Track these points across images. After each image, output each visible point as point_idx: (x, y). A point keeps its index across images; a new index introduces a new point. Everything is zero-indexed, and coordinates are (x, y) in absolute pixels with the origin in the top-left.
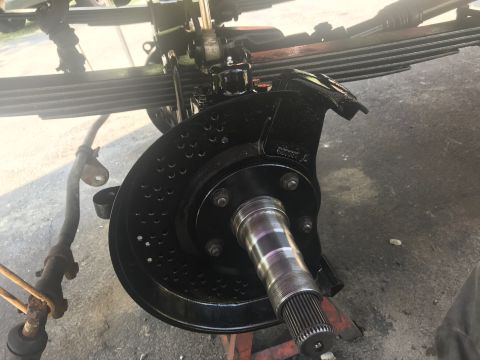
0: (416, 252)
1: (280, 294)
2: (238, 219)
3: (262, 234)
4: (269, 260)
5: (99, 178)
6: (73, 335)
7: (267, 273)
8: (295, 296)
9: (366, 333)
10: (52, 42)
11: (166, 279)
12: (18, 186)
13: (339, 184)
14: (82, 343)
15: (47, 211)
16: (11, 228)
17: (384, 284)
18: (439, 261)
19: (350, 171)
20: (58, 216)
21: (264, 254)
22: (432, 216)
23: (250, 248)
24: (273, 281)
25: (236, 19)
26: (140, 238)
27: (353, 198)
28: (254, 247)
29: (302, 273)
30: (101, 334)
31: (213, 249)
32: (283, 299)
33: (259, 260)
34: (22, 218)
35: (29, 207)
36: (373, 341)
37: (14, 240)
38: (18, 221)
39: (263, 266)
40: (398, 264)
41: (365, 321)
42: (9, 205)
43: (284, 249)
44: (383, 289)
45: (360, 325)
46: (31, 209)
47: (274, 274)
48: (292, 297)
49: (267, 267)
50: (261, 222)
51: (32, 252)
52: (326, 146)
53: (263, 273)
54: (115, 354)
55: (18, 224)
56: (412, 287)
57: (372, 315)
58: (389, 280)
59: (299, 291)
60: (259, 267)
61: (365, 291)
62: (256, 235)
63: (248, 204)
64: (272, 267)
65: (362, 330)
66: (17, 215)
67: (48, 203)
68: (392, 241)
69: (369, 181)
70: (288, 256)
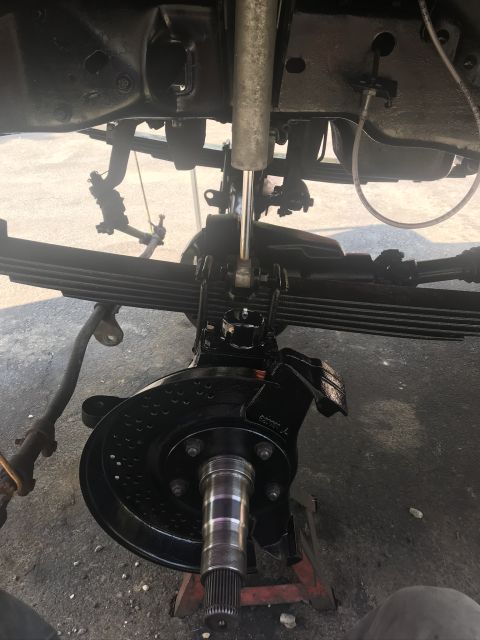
0: (435, 534)
1: (209, 563)
2: (208, 468)
3: (221, 496)
4: (216, 524)
5: (111, 338)
6: (36, 499)
7: (209, 535)
8: (223, 569)
9: (340, 609)
10: (98, 206)
11: (128, 497)
12: (29, 302)
13: (381, 417)
14: (43, 511)
15: (52, 341)
16: (9, 351)
17: (383, 559)
18: (457, 554)
19: (401, 405)
20: (62, 353)
21: (214, 518)
22: (473, 495)
23: (206, 503)
24: (210, 546)
25: (305, 211)
26: (113, 456)
27: (389, 441)
28: (209, 504)
29: (237, 551)
30: (64, 508)
31: (177, 489)
32: (210, 569)
33: (208, 520)
34: (24, 343)
35: (33, 331)
36: (344, 621)
37: (8, 365)
38: (18, 344)
39: (209, 526)
40: (409, 541)
41: (345, 594)
42: (14, 322)
43: (233, 520)
44: (379, 565)
45: (338, 597)
46: (36, 334)
47: (215, 540)
48: (219, 570)
49: (211, 530)
50: (226, 483)
51: (23, 387)
52: (385, 363)
53: (206, 534)
54: (72, 534)
55: (17, 348)
56: (413, 573)
57: (355, 591)
58: (390, 556)
59: (227, 567)
60: (206, 526)
61: (358, 559)
62: (215, 494)
63: (219, 458)
64: (214, 532)
65: (337, 603)
66: (20, 337)
67: (55, 334)
68: (412, 510)
69: (417, 426)
70: (233, 528)
